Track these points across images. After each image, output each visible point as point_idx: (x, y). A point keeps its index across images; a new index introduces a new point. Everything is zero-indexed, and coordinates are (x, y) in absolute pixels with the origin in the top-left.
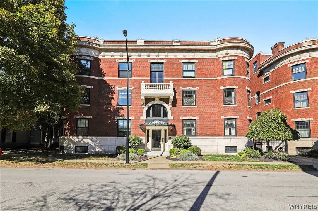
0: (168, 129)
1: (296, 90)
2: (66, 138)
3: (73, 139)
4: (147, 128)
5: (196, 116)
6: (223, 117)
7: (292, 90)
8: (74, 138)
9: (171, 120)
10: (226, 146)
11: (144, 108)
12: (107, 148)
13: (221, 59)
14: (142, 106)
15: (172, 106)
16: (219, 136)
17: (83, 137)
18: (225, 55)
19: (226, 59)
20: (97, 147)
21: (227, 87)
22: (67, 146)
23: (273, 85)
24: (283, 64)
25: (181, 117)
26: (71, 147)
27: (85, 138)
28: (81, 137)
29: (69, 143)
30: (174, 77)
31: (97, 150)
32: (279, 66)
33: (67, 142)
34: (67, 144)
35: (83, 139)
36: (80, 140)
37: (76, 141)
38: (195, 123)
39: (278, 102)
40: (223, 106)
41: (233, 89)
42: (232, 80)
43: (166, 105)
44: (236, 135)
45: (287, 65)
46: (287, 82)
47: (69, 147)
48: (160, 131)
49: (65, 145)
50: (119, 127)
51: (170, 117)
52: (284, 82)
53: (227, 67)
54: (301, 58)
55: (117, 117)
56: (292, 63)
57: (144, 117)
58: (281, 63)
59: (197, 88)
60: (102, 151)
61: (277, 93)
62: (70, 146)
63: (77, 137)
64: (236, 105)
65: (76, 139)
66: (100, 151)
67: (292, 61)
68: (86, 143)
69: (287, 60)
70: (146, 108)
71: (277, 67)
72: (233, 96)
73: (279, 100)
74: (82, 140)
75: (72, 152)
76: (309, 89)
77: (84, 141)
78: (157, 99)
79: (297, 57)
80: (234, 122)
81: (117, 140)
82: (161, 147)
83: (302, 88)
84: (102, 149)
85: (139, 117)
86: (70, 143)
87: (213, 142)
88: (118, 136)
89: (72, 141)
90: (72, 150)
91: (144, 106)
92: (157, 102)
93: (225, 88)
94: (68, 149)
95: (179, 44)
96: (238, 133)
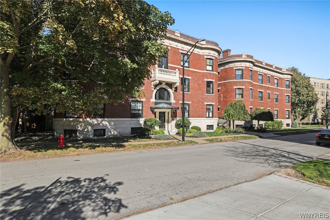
0: (170, 111)
1: (237, 86)
2: (81, 120)
3: (91, 122)
4: (156, 110)
5: (189, 101)
6: (206, 103)
7: (235, 86)
8: (92, 120)
9: (174, 103)
10: (207, 125)
11: (153, 91)
12: (121, 130)
13: (206, 57)
14: (152, 89)
15: (174, 91)
16: (202, 117)
17: (102, 119)
18: (208, 54)
19: (209, 57)
20: (113, 130)
21: (209, 80)
22: (84, 130)
23: (222, 80)
24: (231, 66)
25: (180, 101)
26: (90, 131)
27: (104, 120)
28: (100, 119)
29: (85, 126)
30: (175, 65)
31: (112, 133)
32: (228, 67)
33: (83, 125)
34: (83, 128)
35: (102, 121)
36: (100, 122)
37: (95, 124)
38: (188, 107)
39: (225, 93)
40: (206, 94)
41: (212, 82)
42: (212, 75)
43: (170, 90)
44: (213, 117)
45: (233, 68)
46: (232, 80)
47: (86, 130)
48: (164, 113)
49: (79, 128)
50: (132, 108)
51: (172, 101)
52: (231, 79)
53: (208, 64)
54: (241, 65)
55: (130, 98)
56: (236, 67)
57: (153, 100)
58: (229, 65)
59: (190, 77)
60: (117, 134)
61: (225, 86)
62: (88, 130)
63: (96, 119)
64: (214, 95)
65: (95, 121)
66: (116, 133)
67: (236, 66)
68: (105, 126)
69: (233, 64)
70: (155, 91)
71: (226, 67)
72: (211, 87)
73: (226, 91)
74: (101, 123)
75: (91, 136)
76: (244, 87)
77: (103, 124)
78: (164, 83)
79: (239, 63)
80: (211, 107)
81: (132, 122)
82: (165, 128)
83: (240, 86)
84: (117, 132)
85: (150, 99)
86: (87, 126)
87: (199, 122)
88: (131, 118)
89: (90, 124)
90: (91, 134)
91: (154, 89)
92: (164, 86)
93: (208, 80)
94: (85, 133)
95: (179, 35)
96: (214, 116)
